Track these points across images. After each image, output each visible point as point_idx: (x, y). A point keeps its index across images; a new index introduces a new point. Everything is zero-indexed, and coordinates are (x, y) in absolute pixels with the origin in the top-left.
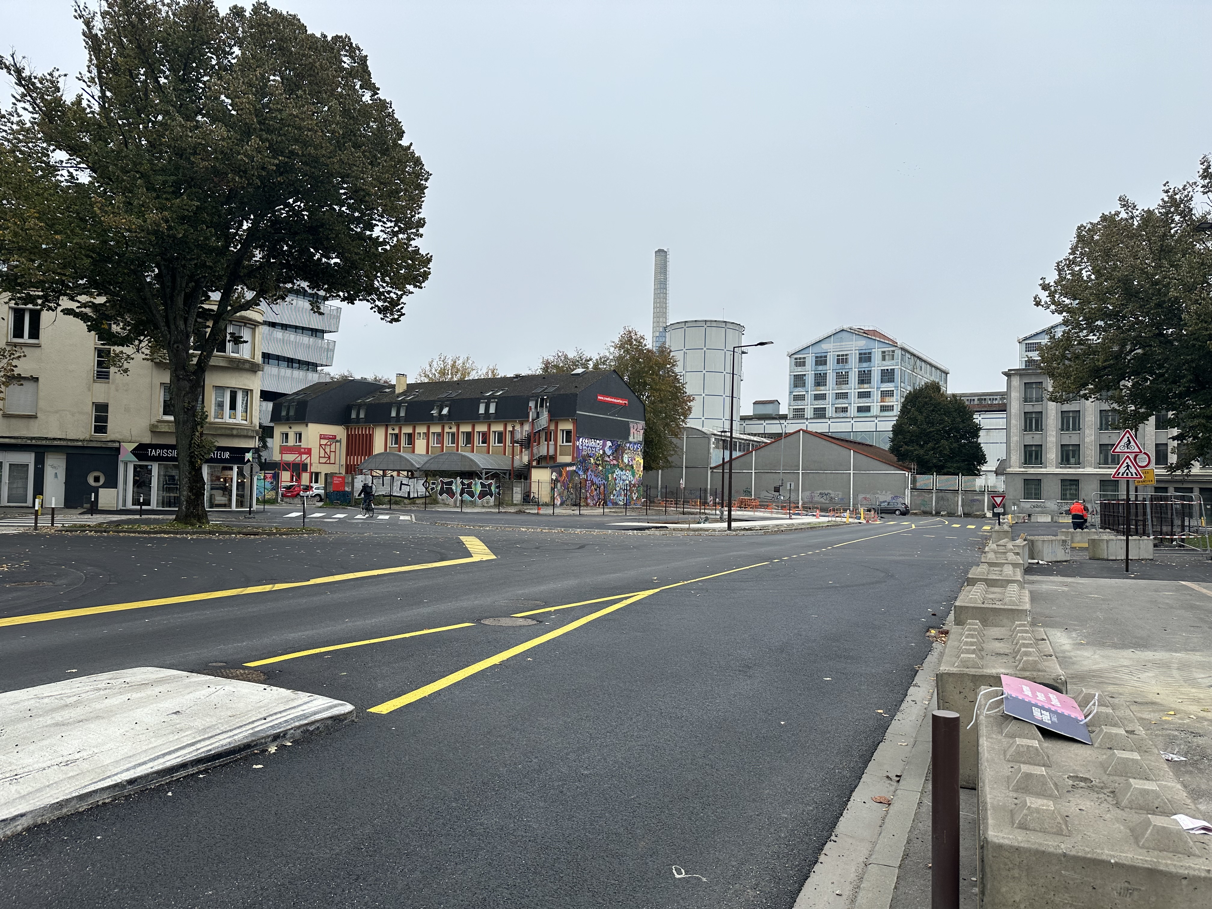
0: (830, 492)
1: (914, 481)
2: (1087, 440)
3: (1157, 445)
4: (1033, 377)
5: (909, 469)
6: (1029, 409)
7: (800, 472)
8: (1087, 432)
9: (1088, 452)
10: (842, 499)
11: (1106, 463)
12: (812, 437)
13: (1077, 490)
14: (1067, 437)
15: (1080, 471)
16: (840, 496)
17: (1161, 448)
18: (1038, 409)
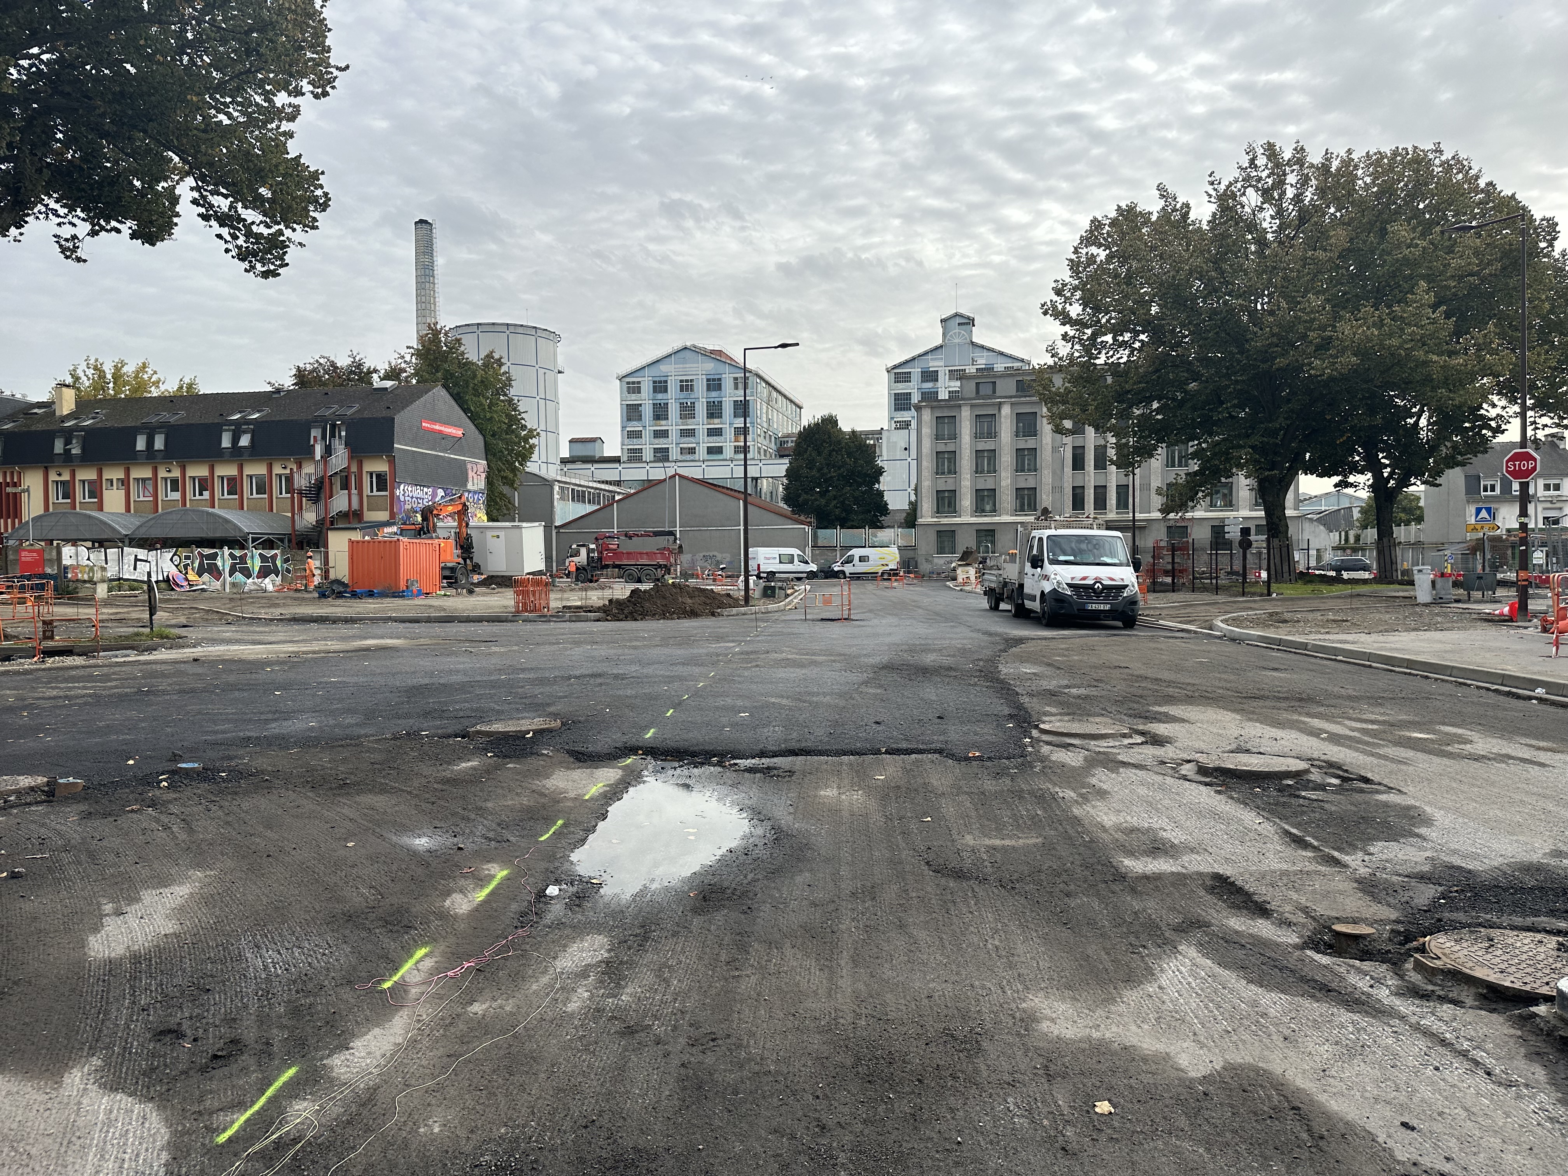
0: (715, 553)
1: (815, 537)
2: (1003, 483)
3: (1074, 488)
4: (946, 410)
5: (809, 524)
6: (941, 448)
7: (678, 529)
8: (1003, 474)
9: (1004, 498)
10: (731, 562)
11: (1022, 510)
12: (691, 484)
13: (993, 542)
14: (982, 480)
15: (996, 519)
16: (728, 559)
17: (1078, 491)
18: (951, 448)
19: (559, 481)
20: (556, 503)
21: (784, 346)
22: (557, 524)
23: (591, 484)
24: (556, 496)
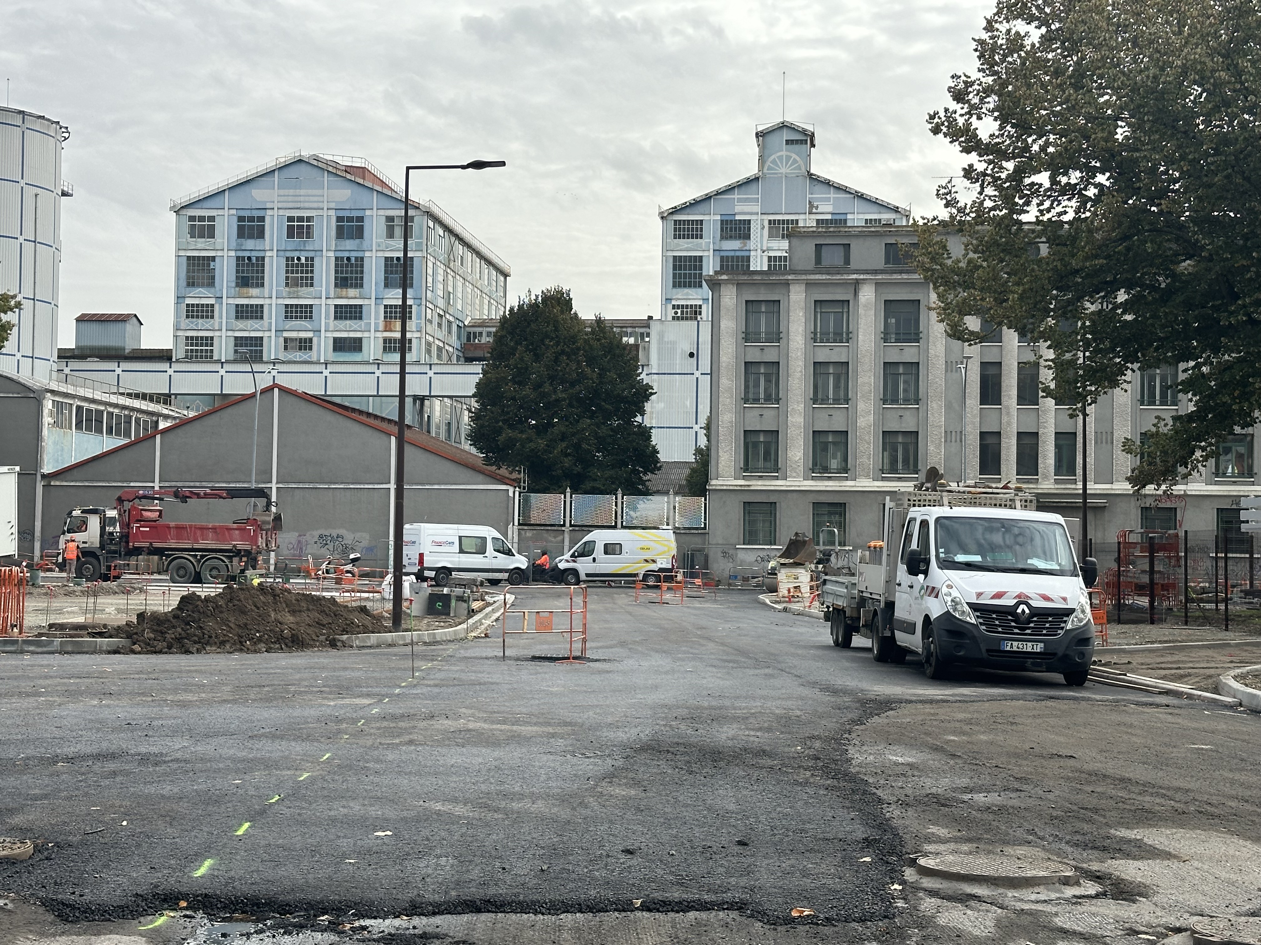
0: (342, 532)
1: (525, 506)
2: (861, 422)
3: (982, 434)
4: (762, 290)
5: (515, 483)
6: (754, 355)
7: (274, 486)
8: (861, 406)
9: (862, 447)
10: (370, 549)
11: (893, 470)
12: (303, 404)
13: (842, 526)
14: (824, 415)
15: (848, 485)
16: (365, 543)
17: (990, 440)
18: (770, 356)
19: (53, 392)
20: (45, 432)
21: (478, 165)
22: (47, 469)
23: (114, 399)
24: (47, 419)
